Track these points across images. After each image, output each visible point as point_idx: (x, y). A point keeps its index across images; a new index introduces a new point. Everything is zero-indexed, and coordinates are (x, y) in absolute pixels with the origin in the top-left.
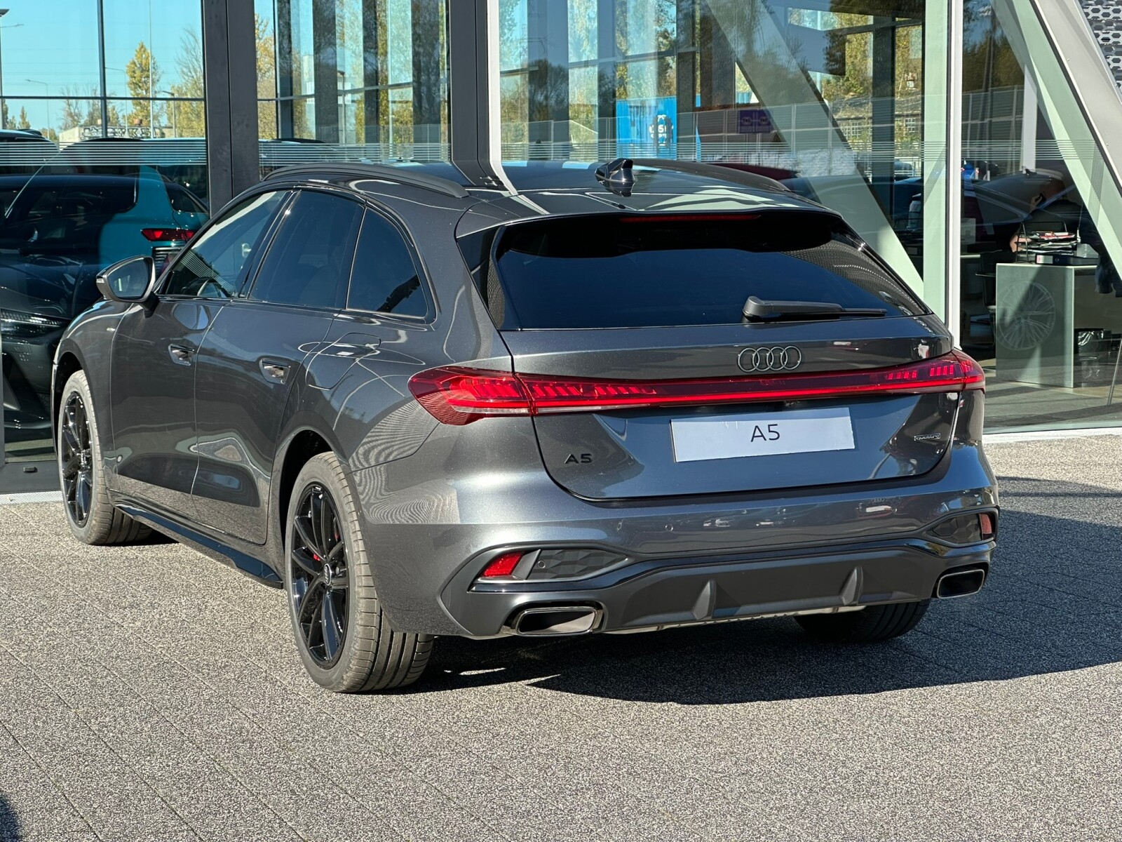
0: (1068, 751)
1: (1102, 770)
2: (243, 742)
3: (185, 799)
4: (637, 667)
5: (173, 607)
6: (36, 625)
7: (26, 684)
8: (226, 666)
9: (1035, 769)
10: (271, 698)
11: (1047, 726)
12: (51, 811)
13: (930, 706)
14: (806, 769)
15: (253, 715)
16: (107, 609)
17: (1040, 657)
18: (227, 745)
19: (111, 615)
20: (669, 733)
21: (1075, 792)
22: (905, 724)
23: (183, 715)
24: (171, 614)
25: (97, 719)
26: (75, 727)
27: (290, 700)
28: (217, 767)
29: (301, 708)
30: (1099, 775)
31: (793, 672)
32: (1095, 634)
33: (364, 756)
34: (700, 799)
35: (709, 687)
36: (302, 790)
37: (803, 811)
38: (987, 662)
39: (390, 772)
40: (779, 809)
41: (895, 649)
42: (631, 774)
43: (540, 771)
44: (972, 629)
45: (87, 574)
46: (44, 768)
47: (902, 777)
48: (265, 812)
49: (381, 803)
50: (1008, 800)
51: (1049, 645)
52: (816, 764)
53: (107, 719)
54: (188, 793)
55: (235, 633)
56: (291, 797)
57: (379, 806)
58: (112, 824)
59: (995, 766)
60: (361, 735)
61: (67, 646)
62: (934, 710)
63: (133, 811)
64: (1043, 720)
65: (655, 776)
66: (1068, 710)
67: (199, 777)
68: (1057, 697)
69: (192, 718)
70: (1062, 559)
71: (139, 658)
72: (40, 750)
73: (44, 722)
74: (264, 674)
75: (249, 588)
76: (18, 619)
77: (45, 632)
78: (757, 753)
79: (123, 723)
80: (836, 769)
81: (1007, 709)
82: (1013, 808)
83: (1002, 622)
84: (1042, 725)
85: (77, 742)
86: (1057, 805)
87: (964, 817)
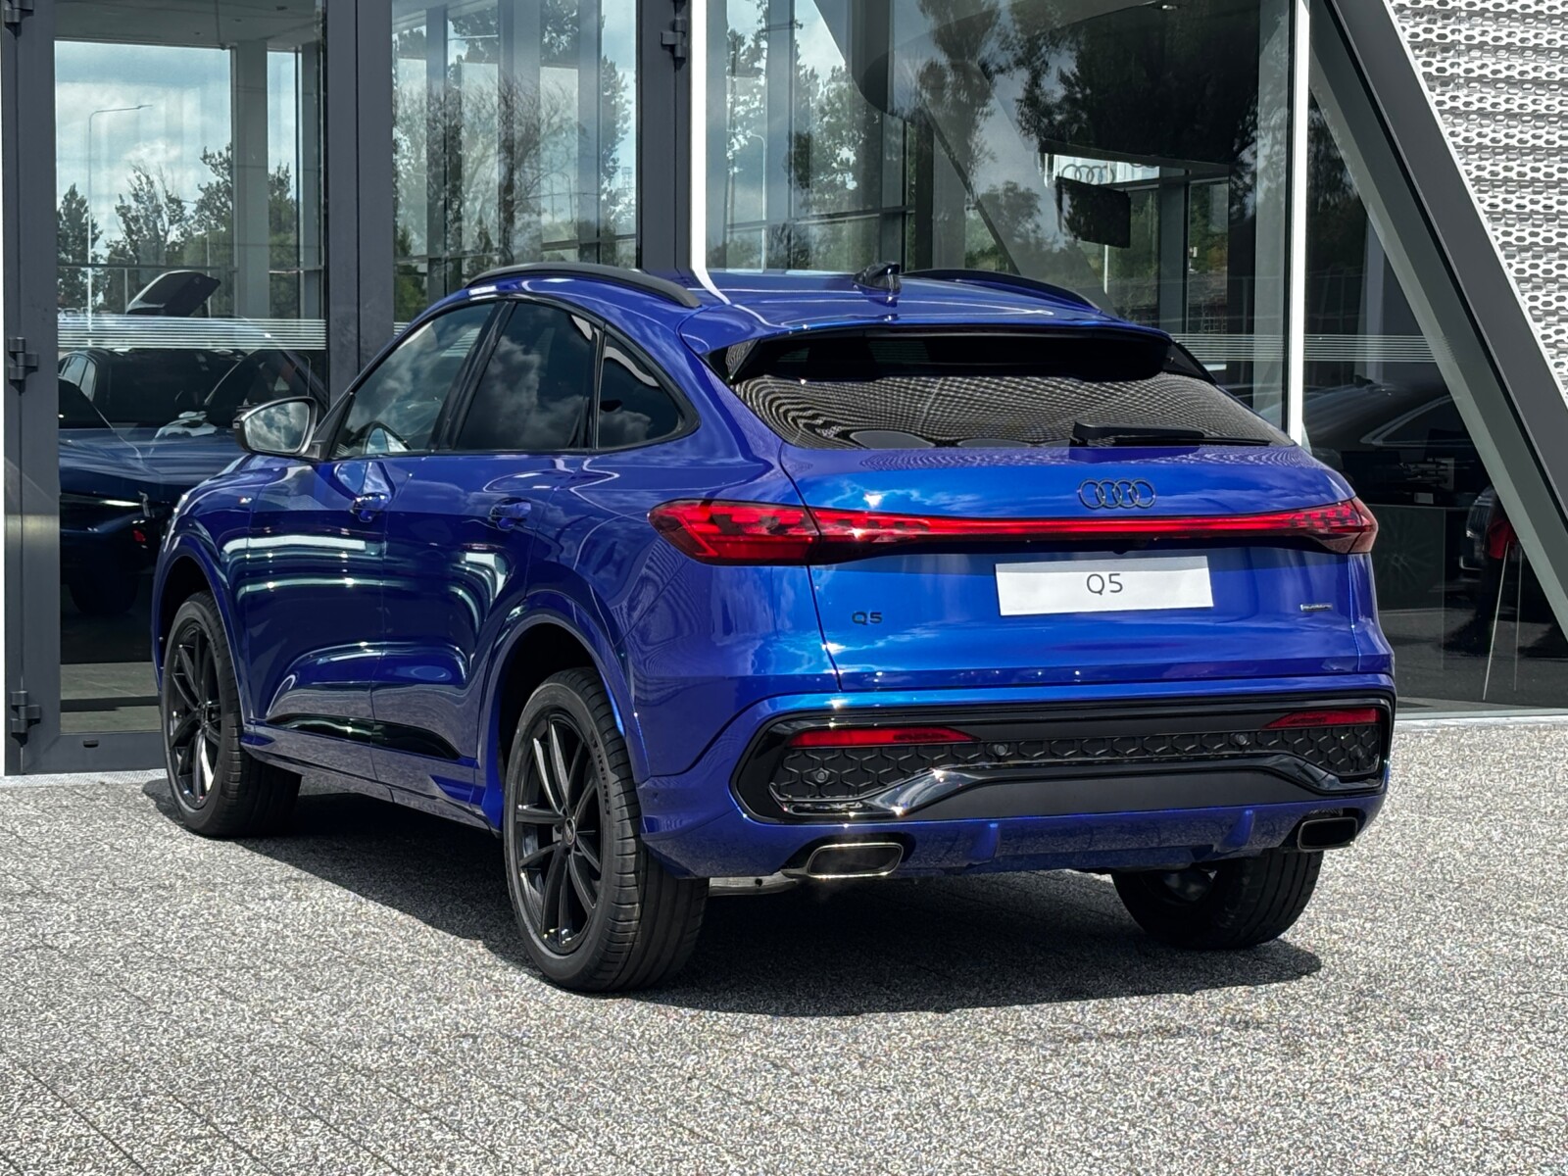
0: (1464, 1058)
1: (1505, 1076)
2: (464, 1036)
3: (416, 1090)
4: (924, 968)
5: (325, 899)
6: (162, 916)
7: (176, 976)
8: (413, 962)
9: (1425, 1075)
10: (482, 995)
11: (1436, 1034)
12: (260, 1098)
13: (1293, 1013)
14: (1151, 1071)
15: (467, 1011)
16: (244, 900)
17: (1423, 966)
18: (445, 1040)
19: (251, 906)
20: (978, 1035)
21: (1474, 1097)
22: (1264, 1030)
23: (381, 1010)
24: (326, 908)
25: (277, 1012)
26: (253, 1020)
27: (506, 997)
28: (443, 1061)
29: (522, 1006)
30: (1502, 1081)
31: (1120, 977)
32: (1490, 942)
33: (614, 1053)
34: (1030, 1098)
35: (1019, 991)
36: (551, 1084)
37: (1153, 1111)
38: (1357, 970)
39: (651, 1067)
40: (1126, 1109)
41: (1243, 956)
42: (941, 1074)
43: (832, 1069)
44: (1335, 937)
45: (201, 863)
46: (233, 1058)
47: (1267, 1081)
48: (517, 1103)
49: (651, 1097)
50: (1393, 1102)
51: (1433, 953)
52: (1162, 1067)
53: (290, 1013)
54: (417, 1085)
55: (414, 928)
56: (541, 1091)
57: (649, 1100)
58: (338, 1111)
59: (1376, 1071)
60: (605, 1032)
61: (208, 937)
62: (1297, 1016)
63: (358, 1099)
64: (1431, 1028)
65: (971, 1077)
66: (1461, 1017)
67: (424, 1071)
68: (1445, 1005)
69: (392, 1013)
70: (1442, 864)
71: (303, 952)
72: (221, 1041)
73: (214, 1015)
74: (465, 971)
75: (415, 882)
76: (136, 910)
77: (176, 923)
78: (1089, 1055)
79: (310, 1016)
80: (1187, 1073)
81: (1386, 1016)
82: (1403, 1111)
83: (1372, 929)
84: (1429, 1033)
85: (263, 1034)
86: (1454, 1109)
87: (1345, 1118)
